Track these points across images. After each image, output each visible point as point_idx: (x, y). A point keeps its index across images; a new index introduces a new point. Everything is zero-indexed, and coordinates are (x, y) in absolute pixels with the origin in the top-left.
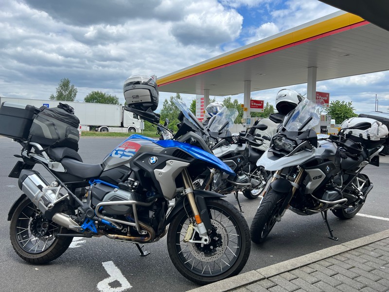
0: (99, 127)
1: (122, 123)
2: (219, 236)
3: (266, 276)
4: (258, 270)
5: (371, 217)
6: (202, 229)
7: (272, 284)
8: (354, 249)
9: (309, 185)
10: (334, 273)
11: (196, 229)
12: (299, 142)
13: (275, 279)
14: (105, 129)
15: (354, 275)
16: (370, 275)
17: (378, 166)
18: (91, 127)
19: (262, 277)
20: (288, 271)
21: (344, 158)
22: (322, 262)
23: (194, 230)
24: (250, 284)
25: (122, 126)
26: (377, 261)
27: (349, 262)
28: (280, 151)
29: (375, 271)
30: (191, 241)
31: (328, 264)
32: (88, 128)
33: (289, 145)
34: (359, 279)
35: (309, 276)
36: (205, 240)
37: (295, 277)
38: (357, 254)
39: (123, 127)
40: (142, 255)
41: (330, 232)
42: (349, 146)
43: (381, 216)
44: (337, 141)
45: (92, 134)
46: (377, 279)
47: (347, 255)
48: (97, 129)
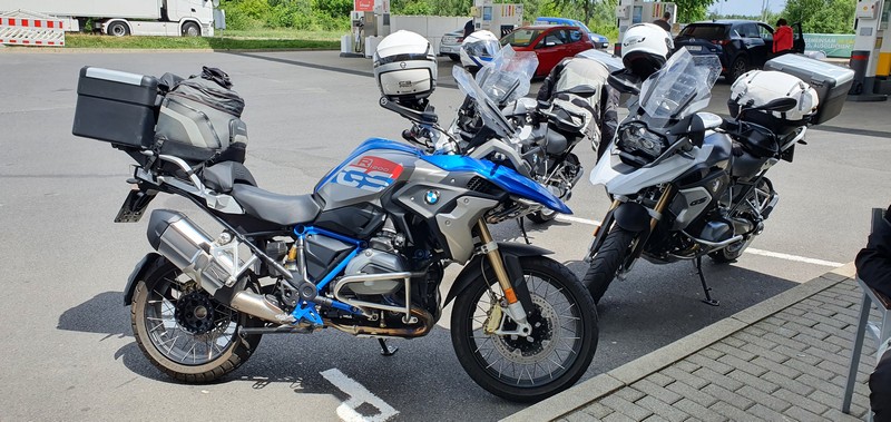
0: (105, 19)
1: (164, 11)
2: (544, 321)
3: (627, 383)
4: (611, 372)
5: (769, 254)
6: (517, 312)
7: (640, 395)
8: (752, 324)
9: (681, 217)
10: (728, 369)
11: (506, 311)
12: (671, 139)
13: (641, 385)
14: (121, 26)
15: (760, 371)
16: (783, 370)
17: (791, 161)
18: (82, 20)
19: (621, 384)
20: (658, 371)
21: (738, 156)
22: (706, 352)
23: (502, 313)
24: (604, 396)
25: (164, 18)
26: (791, 343)
27: (749, 347)
28: (633, 153)
29: (791, 361)
30: (499, 332)
31: (717, 354)
32: (75, 25)
33: (652, 143)
34: (767, 376)
35: (692, 377)
36: (523, 329)
37: (671, 380)
38: (758, 333)
39: (168, 20)
40: (386, 353)
41: (706, 291)
42: (755, 142)
43: (786, 252)
44: (735, 132)
45: (92, 41)
46: (795, 375)
47: (743, 336)
48: (98, 26)
